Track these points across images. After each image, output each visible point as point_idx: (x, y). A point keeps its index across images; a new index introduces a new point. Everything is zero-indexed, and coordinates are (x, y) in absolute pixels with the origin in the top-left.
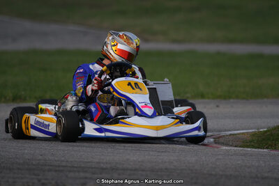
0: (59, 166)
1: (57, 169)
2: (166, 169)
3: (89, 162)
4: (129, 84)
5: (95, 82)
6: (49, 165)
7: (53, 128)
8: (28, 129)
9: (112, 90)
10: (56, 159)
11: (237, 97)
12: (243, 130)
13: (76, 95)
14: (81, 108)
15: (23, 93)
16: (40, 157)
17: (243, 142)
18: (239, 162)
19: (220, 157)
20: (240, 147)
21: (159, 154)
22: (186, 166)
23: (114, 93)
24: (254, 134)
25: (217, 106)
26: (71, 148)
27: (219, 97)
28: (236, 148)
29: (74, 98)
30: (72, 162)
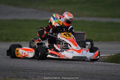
0: (25, 69)
1: (24, 70)
2: (71, 71)
3: (38, 68)
6: (21, 69)
10: (24, 66)
11: (102, 41)
12: (104, 54)
15: (10, 38)
16: (17, 65)
17: (104, 60)
18: (102, 69)
19: (94, 66)
20: (103, 62)
21: (68, 65)
22: (80, 70)
24: (109, 57)
26: (30, 62)
28: (101, 63)
30: (31, 67)
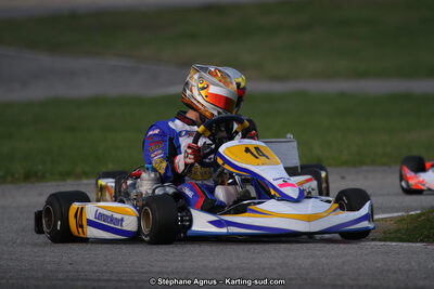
4: (247, 150)
5: (190, 151)
7: (130, 223)
8: (82, 227)
9: (220, 161)
11: (374, 163)
12: (384, 213)
13: (154, 170)
14: (170, 190)
15: (40, 167)
20: (380, 240)
23: (226, 166)
25: (343, 178)
27: (345, 163)
29: (153, 175)
